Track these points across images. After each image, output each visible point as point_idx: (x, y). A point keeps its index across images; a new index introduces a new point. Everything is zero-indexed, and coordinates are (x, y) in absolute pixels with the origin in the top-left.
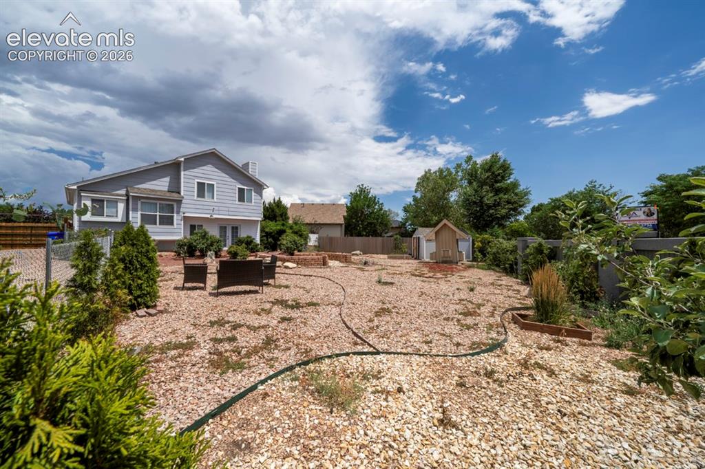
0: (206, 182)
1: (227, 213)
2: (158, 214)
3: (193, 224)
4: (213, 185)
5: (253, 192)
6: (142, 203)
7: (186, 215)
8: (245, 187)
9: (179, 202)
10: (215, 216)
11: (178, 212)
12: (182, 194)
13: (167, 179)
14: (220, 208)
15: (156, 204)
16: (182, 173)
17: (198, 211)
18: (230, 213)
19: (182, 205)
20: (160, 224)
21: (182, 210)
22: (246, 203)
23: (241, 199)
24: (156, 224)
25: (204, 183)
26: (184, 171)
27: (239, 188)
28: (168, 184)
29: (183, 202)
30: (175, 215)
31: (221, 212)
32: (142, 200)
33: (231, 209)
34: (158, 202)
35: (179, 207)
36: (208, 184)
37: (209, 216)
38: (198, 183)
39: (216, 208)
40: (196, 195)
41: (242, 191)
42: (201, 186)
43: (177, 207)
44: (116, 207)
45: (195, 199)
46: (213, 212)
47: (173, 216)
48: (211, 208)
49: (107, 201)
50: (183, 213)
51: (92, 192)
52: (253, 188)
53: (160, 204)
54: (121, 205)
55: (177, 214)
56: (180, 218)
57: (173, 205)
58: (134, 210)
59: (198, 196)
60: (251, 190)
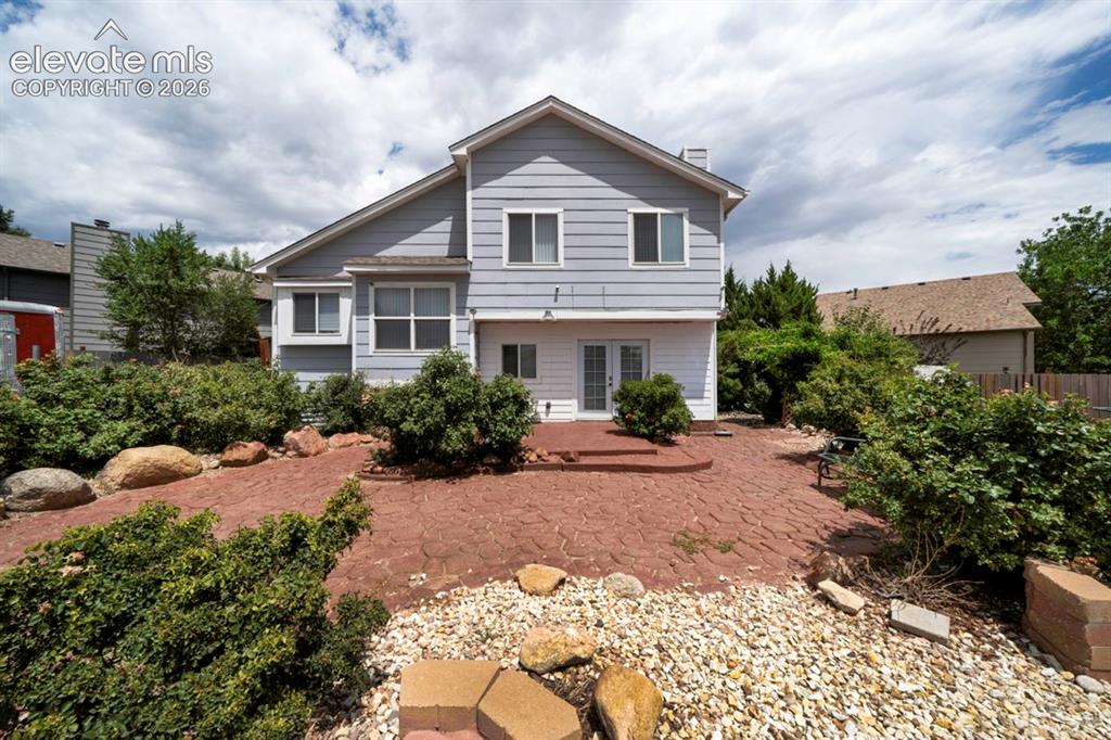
0: (534, 211)
1: (598, 302)
2: (412, 317)
3: (510, 341)
4: (555, 217)
5: (686, 223)
6: (377, 290)
7: (480, 316)
8: (659, 210)
9: (463, 279)
10: (557, 315)
11: (461, 310)
12: (470, 258)
13: (446, 225)
14: (578, 289)
15: (408, 290)
16: (469, 194)
17: (513, 301)
18: (610, 302)
19: (472, 289)
20: (417, 347)
21: (471, 302)
22: (661, 264)
23: (646, 250)
24: (408, 347)
25: (530, 215)
26: (473, 188)
27: (636, 216)
28: (446, 238)
29: (472, 279)
30: (453, 317)
31: (578, 302)
32: (379, 285)
33: (610, 289)
34: (412, 285)
35: (463, 295)
36: (537, 215)
37: (539, 315)
38: (511, 216)
39: (564, 289)
40: (505, 252)
41: (644, 224)
42: (519, 223)
43: (457, 296)
44: (337, 310)
45: (505, 266)
46: (556, 300)
47: (449, 321)
48: (551, 289)
49: (319, 294)
50: (473, 311)
51: (298, 278)
52: (687, 210)
53: (416, 290)
54: (346, 304)
55: (458, 314)
56: (465, 325)
57: (448, 290)
58: (360, 310)
59: (512, 258)
60: (680, 216)
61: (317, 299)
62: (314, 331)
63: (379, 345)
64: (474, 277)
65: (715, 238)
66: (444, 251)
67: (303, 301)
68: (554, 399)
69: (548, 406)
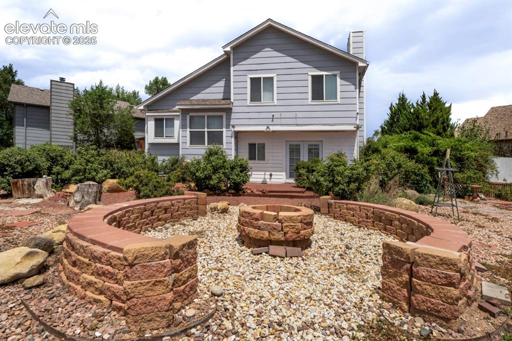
0: (262, 76)
1: (293, 121)
2: (206, 130)
3: (252, 142)
4: (272, 78)
5: (338, 79)
6: (190, 116)
7: (237, 129)
8: (324, 73)
9: (229, 111)
10: (272, 128)
11: (228, 126)
12: (232, 100)
13: (222, 83)
14: (284, 115)
15: (204, 116)
16: (232, 69)
17: (252, 122)
18: (299, 121)
19: (233, 116)
20: (208, 144)
21: (232, 122)
22: (325, 101)
23: (317, 94)
24: (204, 144)
25: (261, 78)
26: (234, 65)
27: (313, 77)
28: (222, 90)
29: (233, 111)
30: (224, 130)
31: (284, 121)
32: (191, 114)
33: (299, 115)
34: (206, 114)
35: (229, 119)
36: (263, 78)
37: (263, 128)
38: (251, 78)
39: (277, 115)
40: (248, 97)
41: (317, 80)
42: (255, 82)
43: (226, 119)
44: (173, 126)
45: (248, 104)
46: (272, 121)
47: (222, 131)
48: (270, 115)
49: (166, 119)
50: (233, 127)
51: (156, 110)
52: (339, 72)
53: (208, 116)
54: (177, 123)
55: (226, 128)
56: (230, 134)
57: (222, 116)
58: (183, 126)
59: (252, 100)
60: (335, 75)
61: (164, 121)
62: (163, 136)
63: (191, 143)
64: (234, 109)
65: (353, 87)
66: (221, 96)
67: (159, 121)
68: (273, 171)
69: (271, 175)
